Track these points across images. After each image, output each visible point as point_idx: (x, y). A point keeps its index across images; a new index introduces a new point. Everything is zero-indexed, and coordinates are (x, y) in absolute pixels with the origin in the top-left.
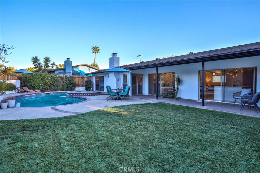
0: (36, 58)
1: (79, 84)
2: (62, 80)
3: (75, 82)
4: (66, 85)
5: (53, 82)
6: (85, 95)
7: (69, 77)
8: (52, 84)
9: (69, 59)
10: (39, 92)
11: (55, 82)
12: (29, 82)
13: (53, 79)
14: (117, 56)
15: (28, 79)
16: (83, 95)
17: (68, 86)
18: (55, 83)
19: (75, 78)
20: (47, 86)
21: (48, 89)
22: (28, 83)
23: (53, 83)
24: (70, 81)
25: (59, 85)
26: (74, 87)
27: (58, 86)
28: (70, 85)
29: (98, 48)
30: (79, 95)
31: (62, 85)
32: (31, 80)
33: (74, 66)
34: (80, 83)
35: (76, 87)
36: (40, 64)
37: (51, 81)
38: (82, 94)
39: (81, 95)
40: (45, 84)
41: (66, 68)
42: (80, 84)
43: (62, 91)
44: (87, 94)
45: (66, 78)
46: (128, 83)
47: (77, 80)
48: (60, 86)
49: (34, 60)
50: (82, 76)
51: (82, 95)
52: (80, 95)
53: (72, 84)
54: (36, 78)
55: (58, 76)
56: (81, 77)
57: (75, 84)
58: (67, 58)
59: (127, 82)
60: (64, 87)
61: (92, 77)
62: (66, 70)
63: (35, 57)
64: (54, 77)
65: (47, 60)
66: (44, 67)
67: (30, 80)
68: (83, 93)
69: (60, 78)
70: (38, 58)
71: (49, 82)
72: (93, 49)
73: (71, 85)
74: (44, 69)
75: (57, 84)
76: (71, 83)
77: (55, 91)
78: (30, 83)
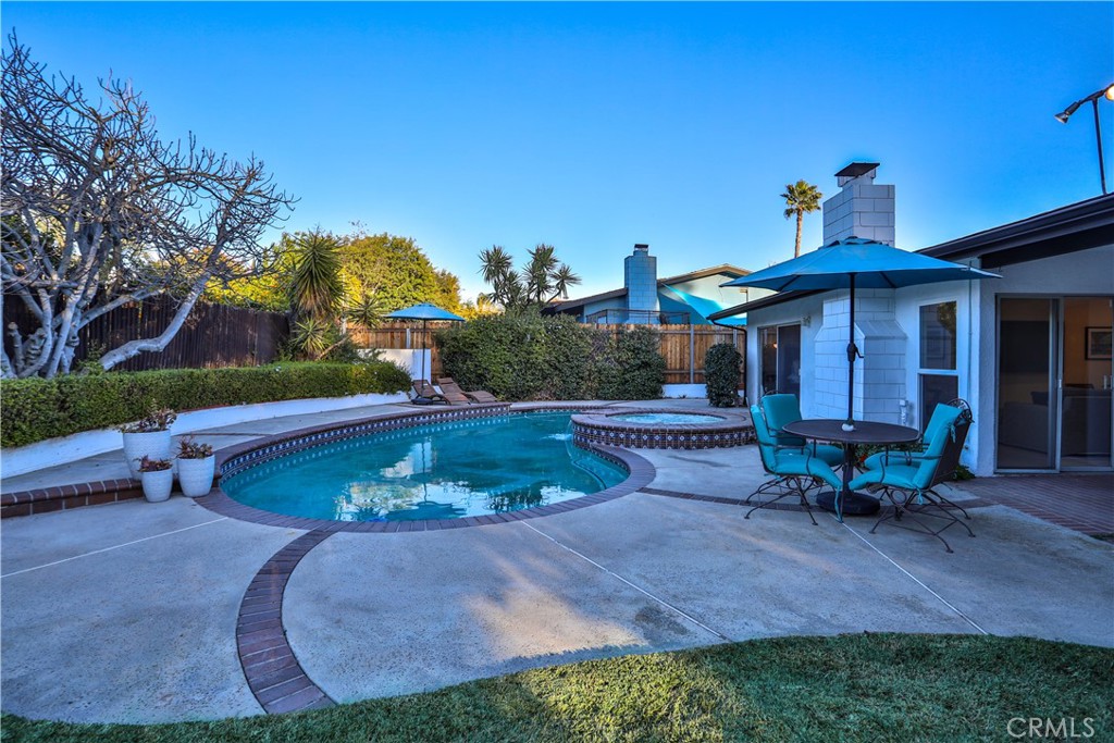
0: (497, 252)
1: (681, 369)
2: (600, 349)
3: (663, 358)
4: (615, 369)
5: (562, 359)
6: (651, 438)
7: (632, 336)
8: (556, 368)
9: (644, 249)
10: (486, 405)
11: (567, 356)
12: (467, 356)
13: (560, 344)
14: (875, 182)
15: (464, 345)
16: (639, 438)
17: (627, 376)
18: (568, 361)
19: (663, 336)
20: (533, 374)
21: (539, 390)
22: (464, 362)
23: (559, 362)
24: (636, 351)
25: (587, 373)
26: (653, 384)
27: (582, 378)
28: (637, 373)
29: (813, 188)
30: (617, 436)
31: (599, 372)
32: (475, 350)
33: (671, 280)
34: (686, 361)
35: (664, 383)
36: (513, 277)
37: (550, 353)
38: (631, 430)
39: (627, 437)
40: (529, 365)
41: (630, 294)
42: (689, 365)
43: (598, 398)
44: (664, 438)
45: (620, 336)
46: (961, 371)
47: (671, 350)
48: (589, 375)
49: (489, 261)
50: (697, 327)
51: (633, 436)
52: (622, 436)
53: (646, 365)
54: (491, 339)
55: (584, 329)
56: (692, 332)
57: (664, 366)
58: (637, 246)
59: (953, 367)
60: (609, 382)
61: (746, 332)
62: (631, 299)
63: (491, 250)
64: (564, 336)
65: (543, 258)
66: (530, 291)
67: (469, 350)
68: (639, 431)
69: (592, 338)
70: (506, 252)
71: (541, 359)
72: (786, 196)
73: (643, 372)
74: (529, 300)
75: (577, 367)
76: (639, 362)
77: (571, 397)
78: (468, 362)
